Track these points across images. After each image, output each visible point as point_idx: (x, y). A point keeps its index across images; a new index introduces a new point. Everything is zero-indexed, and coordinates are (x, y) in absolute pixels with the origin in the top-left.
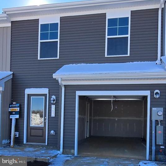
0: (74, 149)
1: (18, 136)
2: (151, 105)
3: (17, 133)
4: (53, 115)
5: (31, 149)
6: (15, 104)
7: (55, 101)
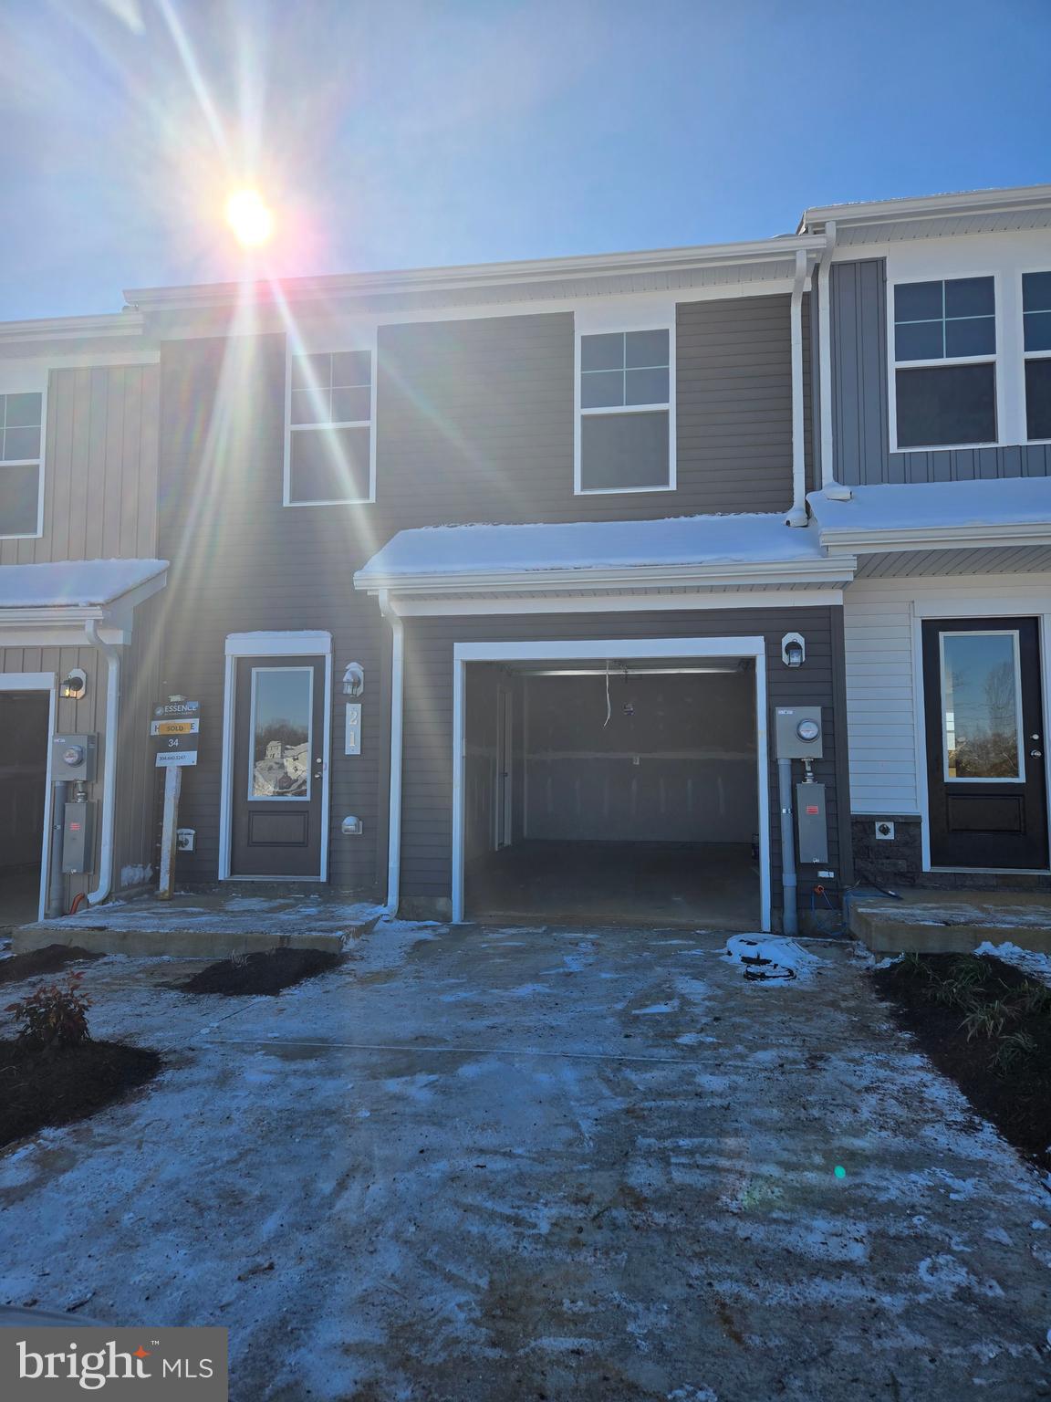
0: (449, 895)
1: (190, 847)
2: (769, 695)
3: (189, 835)
4: (353, 745)
5: (255, 903)
6: (178, 703)
7: (362, 686)
